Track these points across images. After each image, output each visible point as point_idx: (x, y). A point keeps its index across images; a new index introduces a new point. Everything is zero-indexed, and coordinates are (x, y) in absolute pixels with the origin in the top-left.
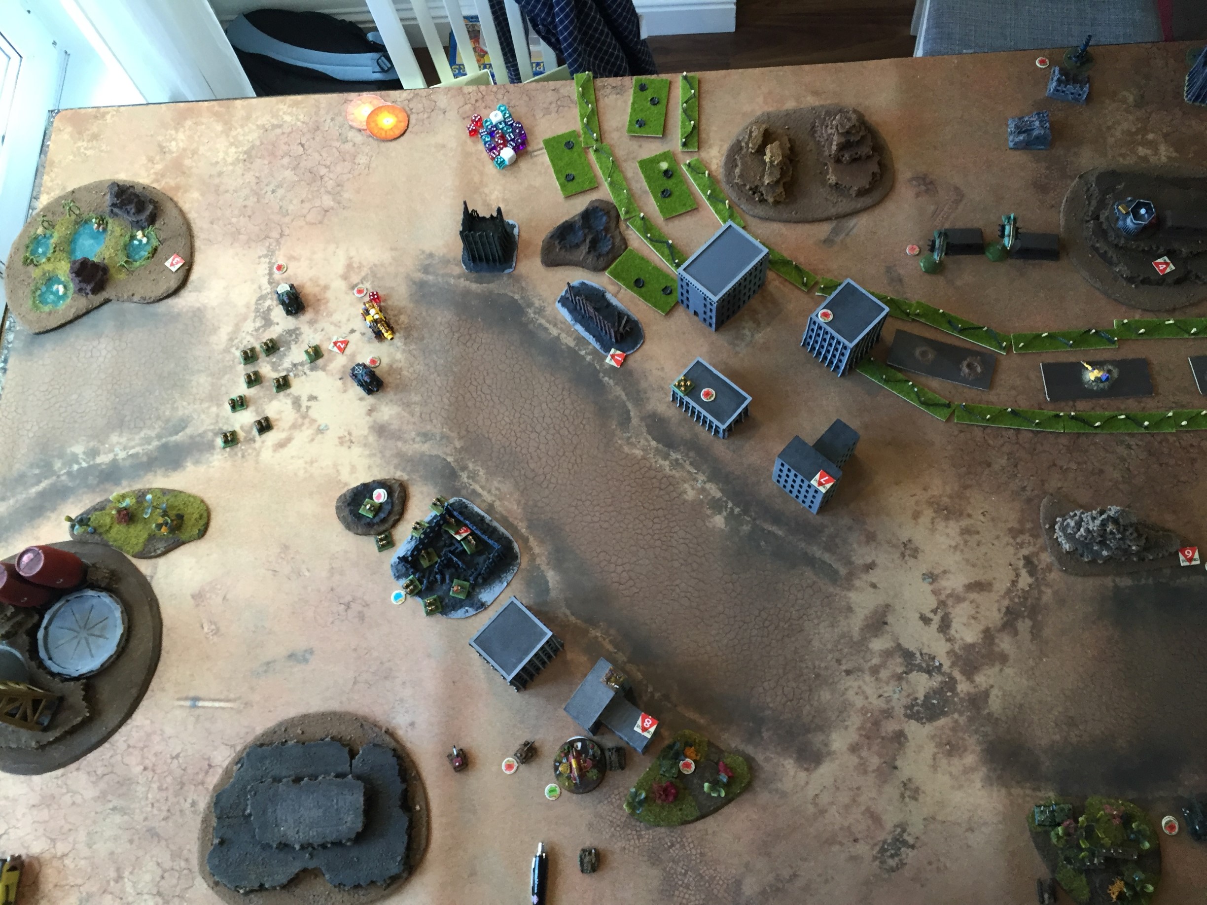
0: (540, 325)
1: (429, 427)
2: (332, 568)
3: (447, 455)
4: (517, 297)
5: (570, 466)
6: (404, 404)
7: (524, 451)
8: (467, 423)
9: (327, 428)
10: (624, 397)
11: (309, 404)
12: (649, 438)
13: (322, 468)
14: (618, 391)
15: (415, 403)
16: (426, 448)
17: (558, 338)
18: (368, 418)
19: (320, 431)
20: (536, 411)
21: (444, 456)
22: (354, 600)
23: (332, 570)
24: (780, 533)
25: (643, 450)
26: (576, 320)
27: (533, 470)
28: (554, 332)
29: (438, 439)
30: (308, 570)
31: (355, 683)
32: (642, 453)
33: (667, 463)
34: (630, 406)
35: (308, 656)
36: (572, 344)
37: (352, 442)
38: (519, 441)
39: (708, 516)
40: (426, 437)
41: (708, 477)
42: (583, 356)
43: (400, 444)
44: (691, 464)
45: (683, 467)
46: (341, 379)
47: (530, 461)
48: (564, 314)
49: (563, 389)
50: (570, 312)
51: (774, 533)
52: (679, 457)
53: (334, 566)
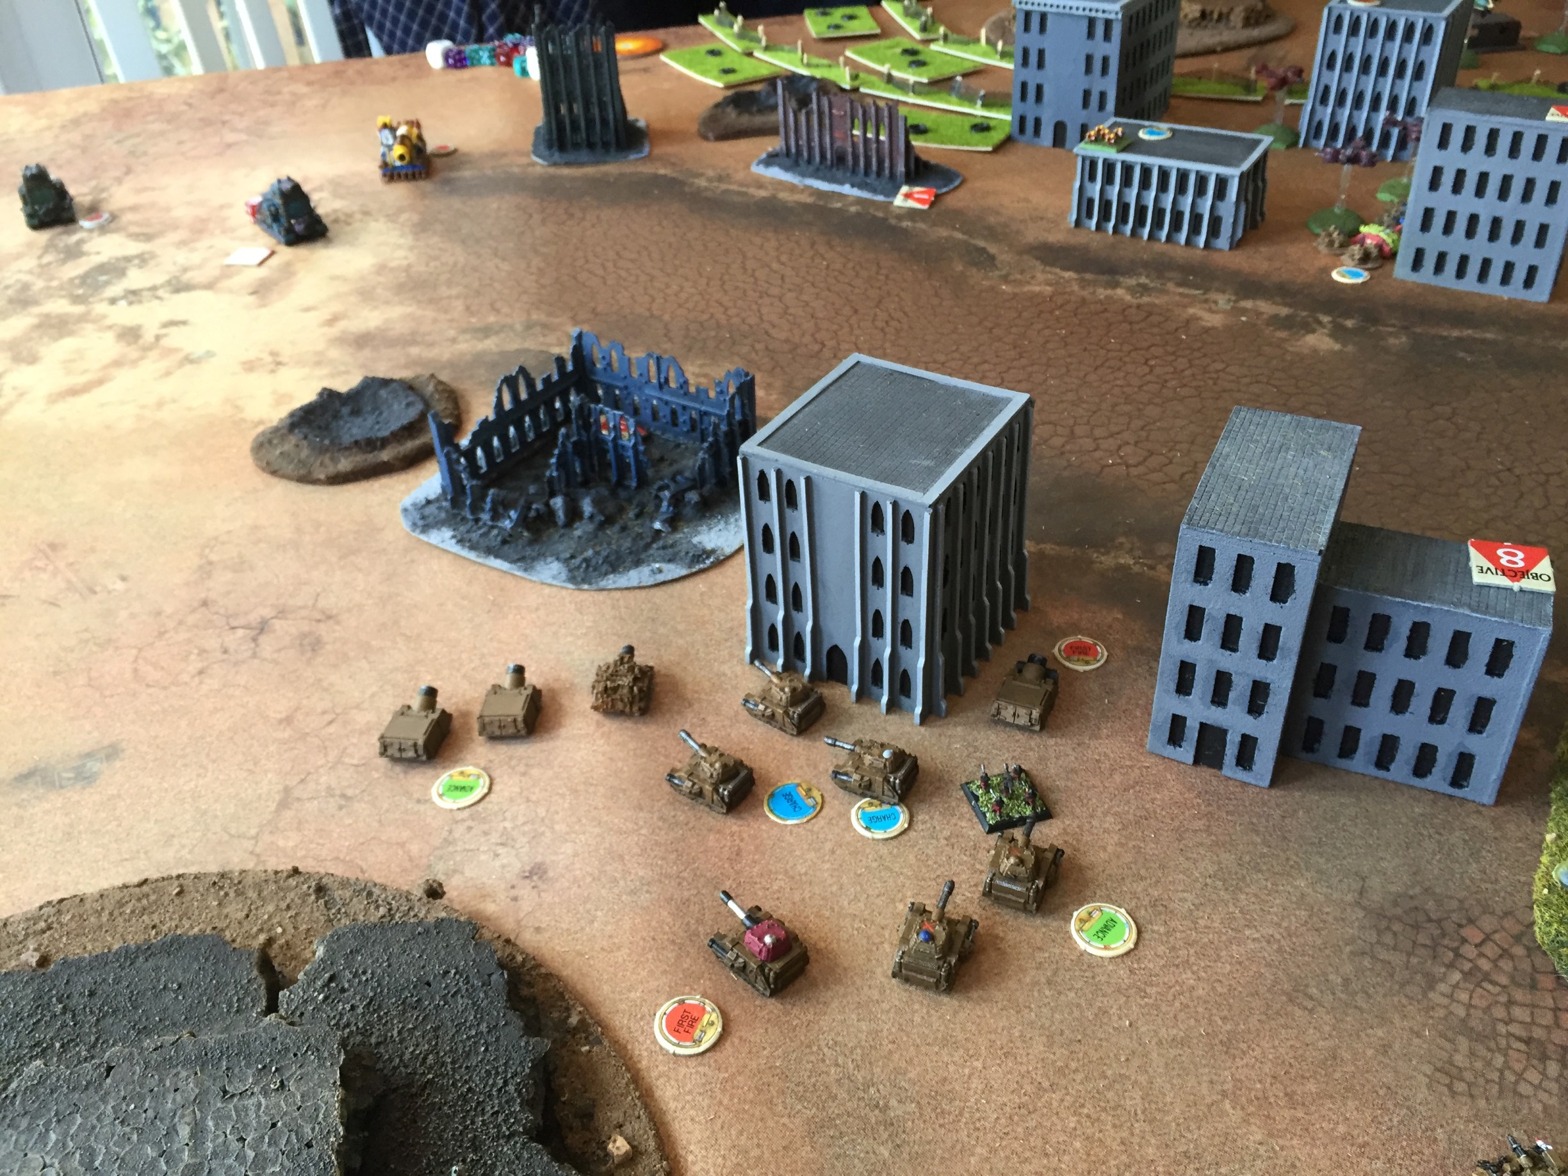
0: (726, 191)
1: (492, 319)
2: (210, 563)
3: (550, 345)
4: (662, 171)
5: (880, 324)
6: (419, 302)
7: (753, 320)
8: (592, 305)
9: (210, 354)
10: (959, 236)
11: (164, 331)
12: (1058, 270)
13: (190, 409)
14: (943, 232)
15: (449, 297)
16: (490, 344)
17: (774, 197)
18: (326, 330)
19: (189, 360)
20: (761, 274)
21: (544, 348)
22: (282, 613)
23: (206, 570)
24: (1489, 336)
25: (1050, 285)
26: (803, 175)
27: (787, 341)
28: (763, 193)
29: (519, 327)
30: (124, 579)
31: (283, 805)
32: (1049, 289)
33: (1120, 292)
34: (981, 243)
35: (94, 766)
36: (810, 200)
37: (279, 364)
38: (732, 312)
39: (1284, 340)
40: (486, 331)
41: (1236, 294)
42: (840, 209)
43: (414, 351)
44: (1179, 285)
45: (1164, 292)
46: (254, 293)
47: (773, 332)
48: (776, 173)
49: (813, 245)
50: (786, 169)
51: (1475, 339)
52: (1143, 280)
53: (213, 557)
